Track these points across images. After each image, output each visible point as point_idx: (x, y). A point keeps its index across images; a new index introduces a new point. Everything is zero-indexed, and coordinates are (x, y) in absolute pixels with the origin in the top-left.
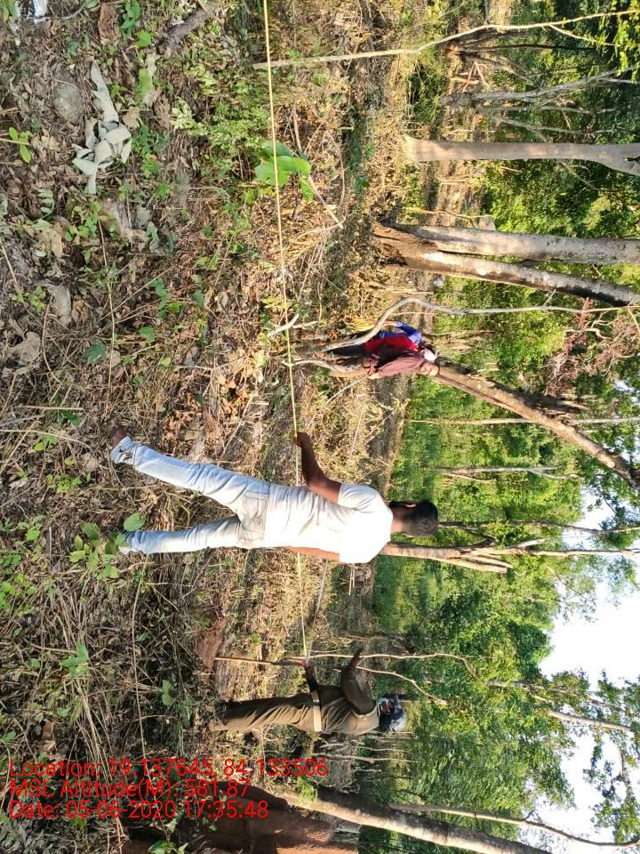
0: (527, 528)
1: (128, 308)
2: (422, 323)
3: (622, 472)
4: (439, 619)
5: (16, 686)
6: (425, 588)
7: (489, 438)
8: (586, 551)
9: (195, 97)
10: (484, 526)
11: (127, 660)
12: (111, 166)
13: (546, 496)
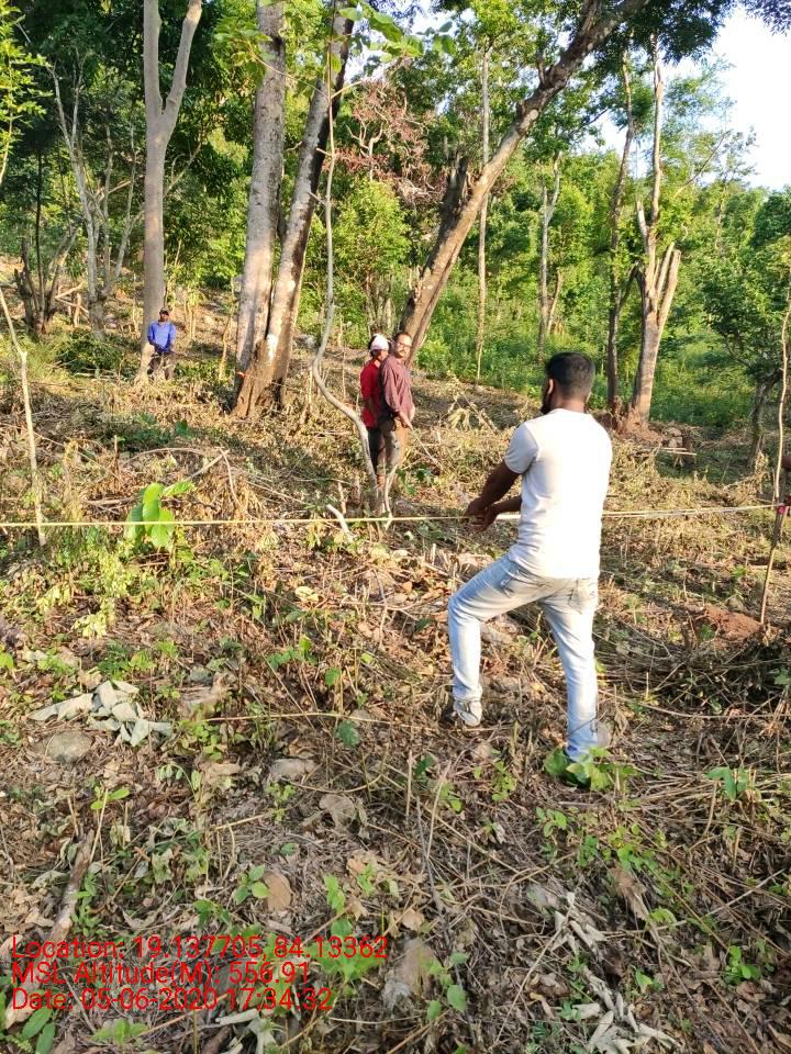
0: (621, 224)
1: (303, 699)
2: (357, 362)
3: (544, 100)
4: (737, 339)
5: (756, 857)
6: (699, 358)
7: (503, 278)
8: (654, 146)
9: (73, 610)
10: (616, 282)
11: (743, 726)
12: (143, 705)
13: (582, 200)
